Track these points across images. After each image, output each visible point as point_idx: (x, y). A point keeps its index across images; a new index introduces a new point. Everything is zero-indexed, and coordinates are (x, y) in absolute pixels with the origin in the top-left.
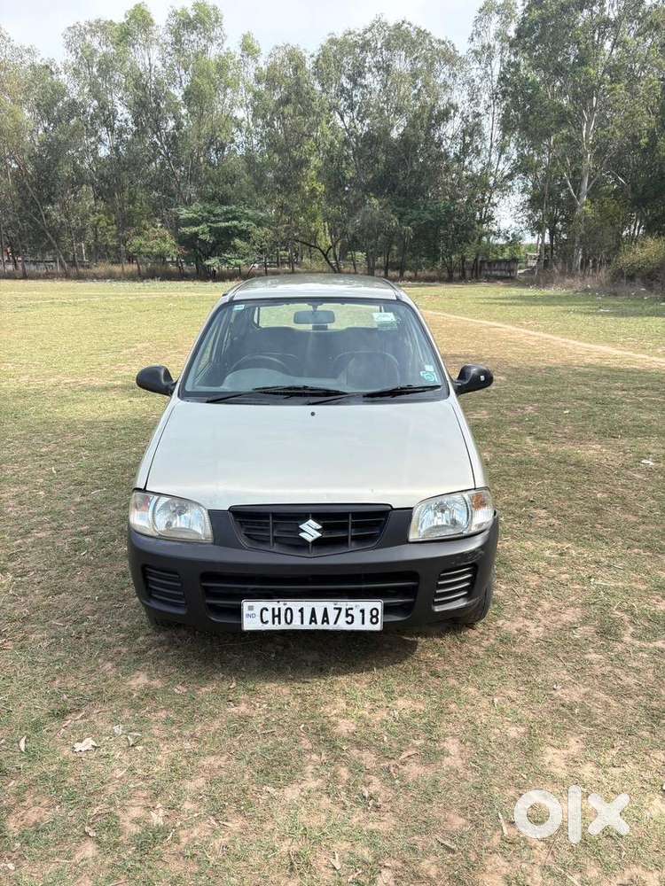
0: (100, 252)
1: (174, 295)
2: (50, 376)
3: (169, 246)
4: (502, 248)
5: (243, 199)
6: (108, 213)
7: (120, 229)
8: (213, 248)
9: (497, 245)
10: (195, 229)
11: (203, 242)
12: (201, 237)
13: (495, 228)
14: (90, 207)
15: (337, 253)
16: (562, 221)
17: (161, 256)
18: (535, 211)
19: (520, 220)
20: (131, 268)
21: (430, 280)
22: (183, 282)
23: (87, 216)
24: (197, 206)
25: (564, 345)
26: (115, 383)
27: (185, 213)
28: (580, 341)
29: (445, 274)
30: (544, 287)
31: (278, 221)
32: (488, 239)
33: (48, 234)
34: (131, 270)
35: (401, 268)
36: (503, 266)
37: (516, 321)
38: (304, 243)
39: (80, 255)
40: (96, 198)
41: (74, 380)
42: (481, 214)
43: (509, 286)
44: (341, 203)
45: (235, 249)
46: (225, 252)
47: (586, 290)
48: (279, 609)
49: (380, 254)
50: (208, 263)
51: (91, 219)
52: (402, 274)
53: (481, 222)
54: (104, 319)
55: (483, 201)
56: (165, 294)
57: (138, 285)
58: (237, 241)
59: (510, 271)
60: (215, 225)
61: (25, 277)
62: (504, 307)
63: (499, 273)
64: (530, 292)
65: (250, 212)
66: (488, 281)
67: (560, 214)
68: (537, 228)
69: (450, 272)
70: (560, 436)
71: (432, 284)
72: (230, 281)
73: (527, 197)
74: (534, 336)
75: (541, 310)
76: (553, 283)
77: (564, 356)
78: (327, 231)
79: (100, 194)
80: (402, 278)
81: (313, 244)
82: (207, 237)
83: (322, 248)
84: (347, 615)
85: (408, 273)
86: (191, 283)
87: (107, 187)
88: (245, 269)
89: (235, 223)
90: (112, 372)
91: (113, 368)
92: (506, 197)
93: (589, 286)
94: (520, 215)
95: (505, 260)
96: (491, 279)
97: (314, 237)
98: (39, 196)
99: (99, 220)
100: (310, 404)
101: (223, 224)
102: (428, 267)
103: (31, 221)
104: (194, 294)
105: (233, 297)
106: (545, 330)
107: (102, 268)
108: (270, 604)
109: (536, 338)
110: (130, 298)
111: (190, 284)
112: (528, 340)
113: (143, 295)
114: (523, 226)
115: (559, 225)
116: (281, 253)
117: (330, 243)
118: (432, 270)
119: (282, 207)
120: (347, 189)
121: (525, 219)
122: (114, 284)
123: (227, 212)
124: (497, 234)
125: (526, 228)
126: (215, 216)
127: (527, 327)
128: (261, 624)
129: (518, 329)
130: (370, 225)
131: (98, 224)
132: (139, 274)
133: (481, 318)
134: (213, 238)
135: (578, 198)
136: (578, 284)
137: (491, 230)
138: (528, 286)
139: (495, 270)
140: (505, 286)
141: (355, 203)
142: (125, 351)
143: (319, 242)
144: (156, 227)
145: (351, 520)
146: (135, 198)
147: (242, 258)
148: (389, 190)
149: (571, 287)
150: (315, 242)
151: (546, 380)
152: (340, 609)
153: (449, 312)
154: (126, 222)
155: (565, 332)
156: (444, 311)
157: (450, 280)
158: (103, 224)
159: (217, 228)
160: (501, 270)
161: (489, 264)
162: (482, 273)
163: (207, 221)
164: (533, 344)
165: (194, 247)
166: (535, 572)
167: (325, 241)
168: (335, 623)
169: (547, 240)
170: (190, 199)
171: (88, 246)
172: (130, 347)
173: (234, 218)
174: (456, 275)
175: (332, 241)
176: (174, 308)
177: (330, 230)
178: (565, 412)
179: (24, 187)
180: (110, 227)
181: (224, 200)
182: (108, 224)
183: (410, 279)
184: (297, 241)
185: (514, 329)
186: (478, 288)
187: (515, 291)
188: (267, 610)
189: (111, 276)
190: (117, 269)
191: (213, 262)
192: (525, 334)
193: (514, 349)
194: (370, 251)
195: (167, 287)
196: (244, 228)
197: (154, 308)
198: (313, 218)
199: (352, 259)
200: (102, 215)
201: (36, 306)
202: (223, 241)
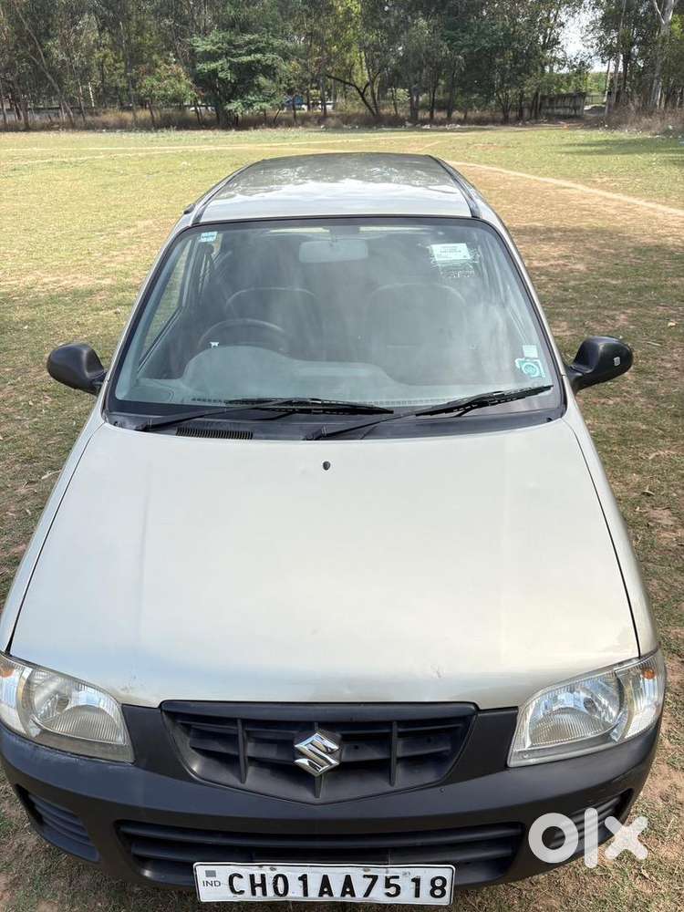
0: (108, 96)
1: (191, 148)
2: (28, 271)
3: (184, 86)
4: (568, 78)
5: (267, 26)
6: (115, 46)
7: (128, 68)
8: (234, 88)
9: (562, 76)
10: (213, 65)
11: (222, 81)
12: (220, 75)
13: (560, 55)
14: (94, 41)
15: (376, 91)
16: (640, 43)
17: (177, 99)
18: (608, 32)
19: (589, 43)
20: (143, 114)
21: (481, 122)
22: (202, 132)
23: (92, 53)
24: (215, 35)
25: (651, 213)
26: (103, 282)
27: (202, 45)
28: (671, 206)
29: (501, 116)
30: (615, 129)
31: (307, 53)
32: (551, 70)
33: (49, 76)
34: (143, 117)
35: (448, 107)
36: (567, 102)
37: (587, 179)
38: (339, 80)
39: (87, 99)
40: (101, 30)
41: (54, 279)
42: (545, 38)
43: (574, 128)
44: (381, 27)
45: (260, 88)
46: (248, 94)
47: (667, 132)
48: (263, 877)
49: (425, 90)
50: (230, 107)
51: (97, 56)
52: (449, 115)
53: (545, 47)
54: (106, 186)
55: (548, 19)
56: (180, 149)
57: (152, 136)
58: (262, 80)
59: (575, 108)
60: (235, 60)
61: (28, 128)
62: (570, 157)
63: (561, 111)
64: (599, 135)
65: (276, 43)
66: (548, 122)
67: (638, 35)
68: (608, 52)
69: (505, 111)
70: (669, 365)
71: (486, 127)
72: (255, 128)
73: (599, 13)
74: (613, 200)
75: (616, 160)
76: (626, 123)
77: (654, 230)
78: (364, 63)
79: (105, 24)
80: (449, 120)
81: (347, 80)
82: (226, 75)
83: (358, 85)
84: (388, 885)
85: (456, 114)
86: (210, 132)
87: (111, 14)
88: (272, 114)
89: (259, 56)
90: (102, 266)
91: (105, 259)
92: (576, 15)
93: (671, 127)
94: (589, 37)
95: (569, 95)
96: (554, 119)
97: (349, 72)
98: (35, 28)
99: (105, 56)
100: (320, 436)
101: (246, 59)
102: (479, 107)
103: (29, 61)
104: (213, 148)
105: (199, 217)
106: (625, 191)
107: (111, 116)
108: (245, 870)
109: (615, 204)
110: (140, 154)
111: (209, 134)
112: (605, 206)
113: (156, 149)
114: (592, 51)
115: (635, 50)
116: (312, 91)
117: (367, 78)
118: (485, 109)
119: (311, 34)
120: (386, 8)
121: (595, 41)
122: (125, 136)
123: (249, 43)
124: (562, 62)
125: (596, 54)
126: (236, 47)
127: (602, 187)
128: (232, 895)
129: (591, 190)
130: (415, 54)
131: (103, 61)
132: (153, 121)
133: (545, 174)
134: (234, 77)
135: (663, 13)
136: (658, 124)
137: (555, 58)
138: (597, 127)
139: (557, 108)
140: (569, 128)
141: (397, 27)
142: (123, 233)
143: (354, 77)
144: (169, 64)
145: (396, 729)
146: (143, 27)
147: (268, 101)
148: (437, 9)
149: (649, 128)
150: (350, 77)
151: (637, 271)
152: (375, 878)
153: (507, 167)
154: (134, 57)
155: (649, 192)
156: (500, 164)
157: (505, 122)
158: (110, 60)
159: (238, 64)
160: (565, 107)
161: (551, 100)
162: (543, 110)
163: (227, 55)
164: (614, 212)
165: (213, 88)
166: (674, 652)
167: (362, 76)
168: (367, 894)
169: (621, 69)
170: (205, 28)
171: (97, 89)
172: (129, 227)
173: (258, 50)
174: (513, 115)
175: (369, 76)
176: (188, 168)
177: (367, 61)
178: (670, 324)
179: (18, 20)
180: (118, 65)
181: (245, 28)
182: (116, 61)
183: (460, 122)
184: (330, 77)
185: (588, 190)
186: (538, 132)
187: (582, 135)
188: (240, 876)
189: (122, 126)
190: (128, 116)
191: (235, 106)
192: (601, 197)
193: (591, 220)
194: (414, 86)
195: (184, 138)
196: (269, 62)
197: (165, 169)
198: (348, 46)
199: (393, 98)
200: (108, 51)
201: (31, 168)
202: (245, 79)
